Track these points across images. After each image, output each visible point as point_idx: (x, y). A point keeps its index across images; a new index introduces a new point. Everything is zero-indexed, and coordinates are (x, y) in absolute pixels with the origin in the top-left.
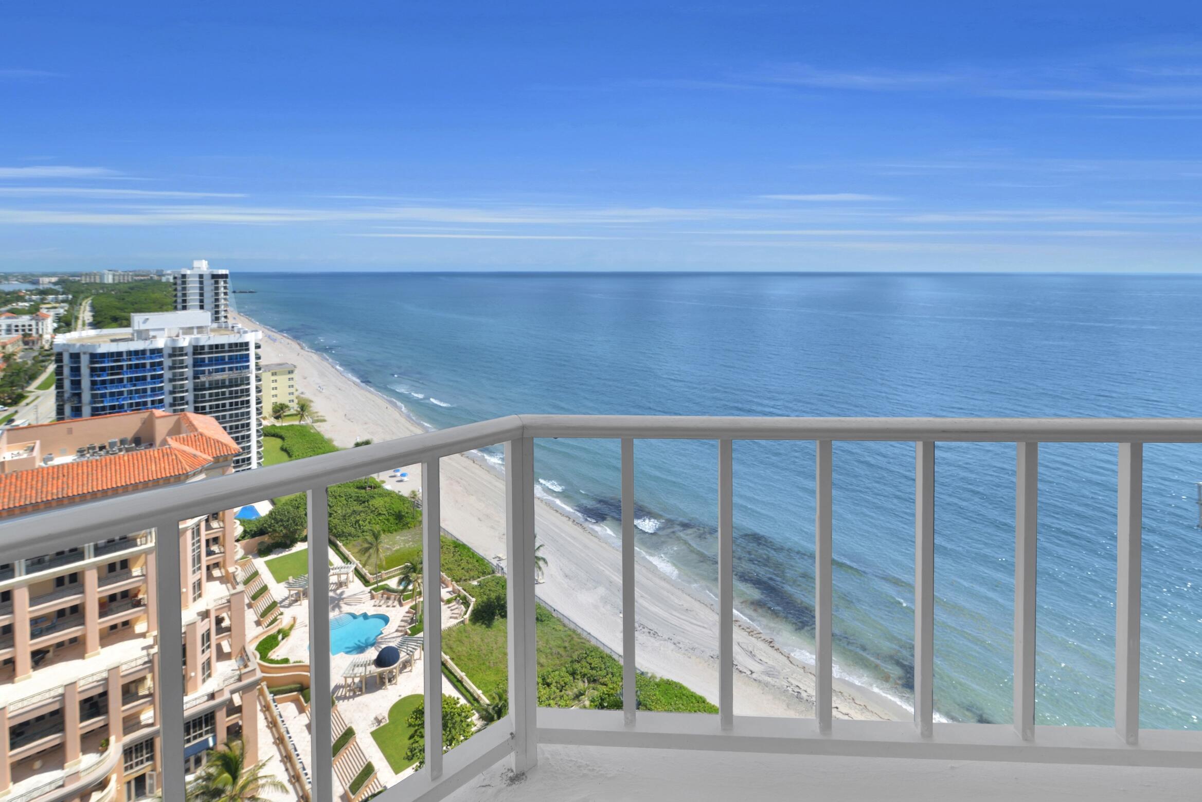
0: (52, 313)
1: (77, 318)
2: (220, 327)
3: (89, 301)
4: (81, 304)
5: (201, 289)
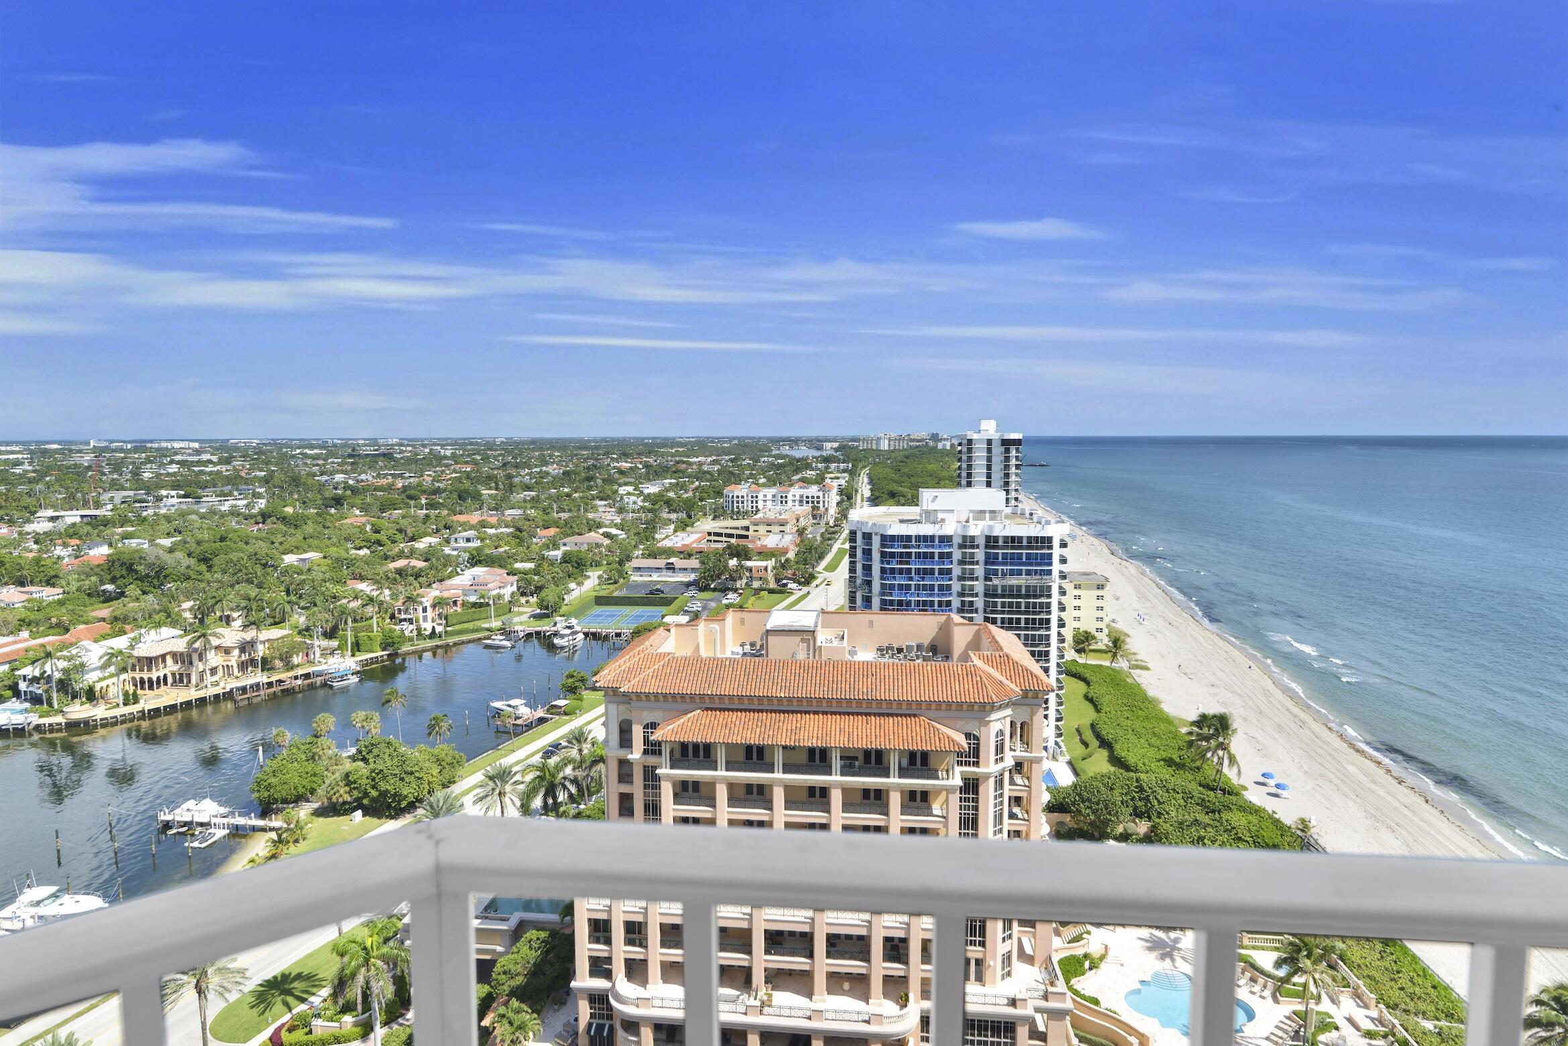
1: (857, 492)
3: (867, 470)
4: (860, 475)
5: (989, 459)
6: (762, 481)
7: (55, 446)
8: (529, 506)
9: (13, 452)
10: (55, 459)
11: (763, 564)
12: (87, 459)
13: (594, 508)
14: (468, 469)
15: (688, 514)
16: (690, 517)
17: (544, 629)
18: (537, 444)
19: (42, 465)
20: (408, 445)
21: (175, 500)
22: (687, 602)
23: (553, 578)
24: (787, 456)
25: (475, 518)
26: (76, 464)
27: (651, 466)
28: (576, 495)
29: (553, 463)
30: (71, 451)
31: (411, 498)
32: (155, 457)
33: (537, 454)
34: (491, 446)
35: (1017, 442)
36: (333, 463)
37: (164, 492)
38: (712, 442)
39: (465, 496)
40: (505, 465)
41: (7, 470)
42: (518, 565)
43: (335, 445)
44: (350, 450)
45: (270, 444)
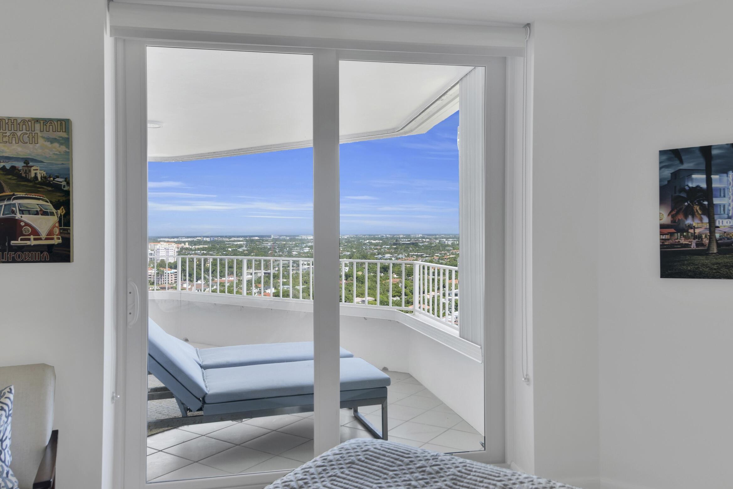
7: (257, 238)
9: (239, 241)
10: (256, 244)
12: (269, 245)
19: (250, 248)
20: (427, 238)
26: (264, 247)
30: (263, 240)
32: (299, 244)
36: (385, 248)
41: (236, 250)
43: (387, 238)
44: (395, 241)
45: (354, 237)
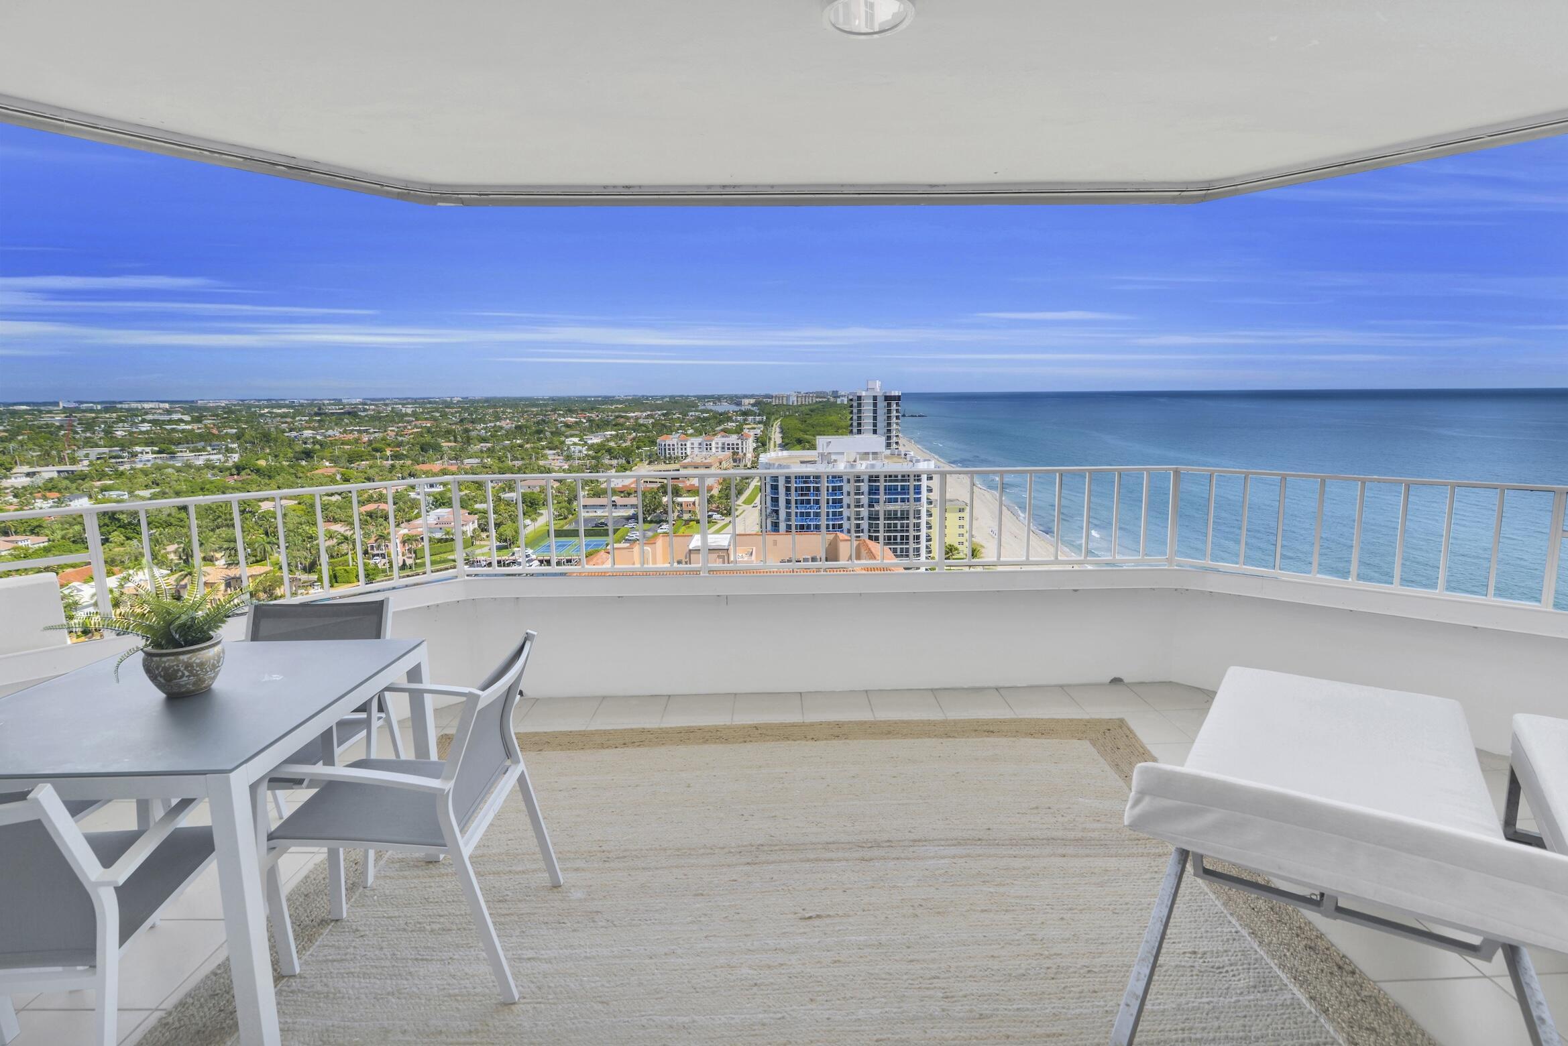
0: (752, 433)
1: (770, 439)
2: (892, 454)
3: (778, 423)
4: (772, 426)
5: (875, 412)
6: (690, 431)
7: (24, 408)
8: (485, 456)
10: (26, 419)
11: (692, 499)
12: (58, 419)
13: (545, 457)
14: (429, 425)
15: (627, 458)
16: (628, 462)
17: (504, 558)
18: (492, 403)
19: (12, 426)
20: (371, 404)
21: (150, 456)
22: (628, 532)
23: (510, 516)
24: (711, 411)
25: (437, 466)
26: (47, 424)
27: (594, 420)
28: (528, 446)
29: (507, 418)
30: (40, 411)
31: (376, 450)
32: (127, 417)
33: (491, 411)
34: (448, 405)
35: (898, 398)
36: (301, 420)
37: (138, 449)
38: (647, 399)
39: (426, 448)
40: (462, 421)
42: (477, 506)
43: (302, 405)
44: (316, 409)
45: (239, 405)
